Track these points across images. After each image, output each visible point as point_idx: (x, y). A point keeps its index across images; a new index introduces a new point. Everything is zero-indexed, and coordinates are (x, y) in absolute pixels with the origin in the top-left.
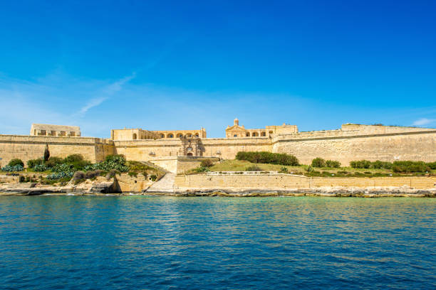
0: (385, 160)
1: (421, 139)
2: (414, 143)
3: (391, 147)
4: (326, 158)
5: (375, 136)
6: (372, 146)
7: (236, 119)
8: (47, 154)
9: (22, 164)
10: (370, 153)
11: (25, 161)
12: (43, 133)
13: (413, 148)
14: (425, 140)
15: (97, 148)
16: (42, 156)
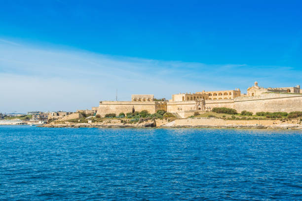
0: (277, 111)
1: (295, 100)
2: (291, 102)
3: (281, 104)
4: (248, 110)
5: (275, 98)
6: (273, 104)
7: (256, 82)
8: (134, 111)
9: (124, 115)
10: (271, 107)
11: (125, 113)
12: (135, 100)
13: (290, 105)
14: (297, 100)
15: (156, 106)
16: (131, 111)
